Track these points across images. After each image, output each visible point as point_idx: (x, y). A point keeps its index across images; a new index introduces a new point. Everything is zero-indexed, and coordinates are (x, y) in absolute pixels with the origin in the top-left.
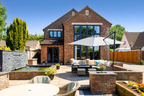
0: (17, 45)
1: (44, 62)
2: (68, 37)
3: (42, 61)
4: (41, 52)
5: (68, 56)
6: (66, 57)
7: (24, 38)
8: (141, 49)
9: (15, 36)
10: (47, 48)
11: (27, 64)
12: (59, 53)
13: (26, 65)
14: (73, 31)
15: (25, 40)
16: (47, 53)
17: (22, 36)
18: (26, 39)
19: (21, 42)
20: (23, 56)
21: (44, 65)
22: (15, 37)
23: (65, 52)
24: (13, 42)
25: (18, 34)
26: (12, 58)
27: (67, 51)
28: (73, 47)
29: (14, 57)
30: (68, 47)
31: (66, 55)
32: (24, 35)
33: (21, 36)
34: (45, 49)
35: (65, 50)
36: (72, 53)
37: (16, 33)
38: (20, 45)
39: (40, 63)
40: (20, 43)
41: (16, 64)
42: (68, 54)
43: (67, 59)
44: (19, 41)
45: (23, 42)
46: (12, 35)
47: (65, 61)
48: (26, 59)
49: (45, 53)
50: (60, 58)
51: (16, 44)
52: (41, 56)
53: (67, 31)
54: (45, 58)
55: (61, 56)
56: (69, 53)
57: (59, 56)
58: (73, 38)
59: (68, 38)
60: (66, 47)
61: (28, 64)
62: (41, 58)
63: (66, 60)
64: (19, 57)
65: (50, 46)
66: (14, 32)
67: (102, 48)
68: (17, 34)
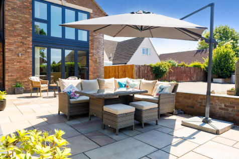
2: (17, 23)
5: (18, 70)
6: (10, 74)
8: (126, 63)
14: (31, 11)
27: (13, 60)
28: (30, 51)
30: (18, 48)
35: (7, 54)
36: (27, 64)
42: (17, 65)
43: (15, 77)
47: (6, 83)
53: (13, 9)
56: (18, 62)
58: (31, 29)
59: (18, 26)
60: (12, 48)
63: (12, 80)
67: (92, 56)
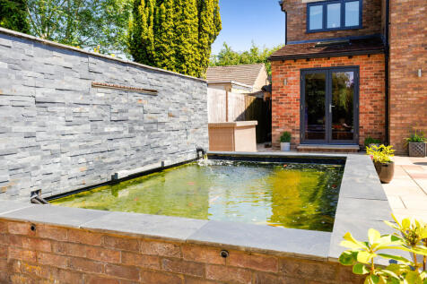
0: (173, 59)
1: (286, 137)
2: (414, 5)
3: (276, 132)
4: (273, 93)
5: (416, 107)
6: (398, 115)
7: (200, 29)
9: (161, 21)
10: (298, 73)
11: (200, 145)
12: (361, 93)
13: (198, 150)
15: (205, 40)
16: (298, 95)
17: (192, 20)
18: (210, 35)
19: (188, 49)
20: (177, 97)
21: (285, 151)
22: (161, 27)
23: (392, 89)
24: (157, 50)
25: (177, 10)
26: (79, 98)
27: (405, 84)
29: (101, 93)
30: (415, 59)
31: (399, 105)
32: (199, 16)
33: (188, 21)
34: (291, 78)
37: (167, 7)
38: (185, 61)
39: (270, 140)
40: (183, 51)
41: (121, 144)
42: (413, 96)
43: (409, 121)
44: (179, 42)
45: (198, 47)
46: (152, 18)
47: (392, 133)
48: (197, 115)
49: (291, 95)
50: (362, 116)
51: (168, 58)
52: (273, 109)
54: (290, 120)
55: (370, 108)
56: (415, 89)
57: (361, 110)
59: (417, 11)
60: (404, 60)
61: (206, 146)
62: (274, 119)
64: (148, 103)
65: (312, 64)
66: (159, 5)
68: (171, 10)
